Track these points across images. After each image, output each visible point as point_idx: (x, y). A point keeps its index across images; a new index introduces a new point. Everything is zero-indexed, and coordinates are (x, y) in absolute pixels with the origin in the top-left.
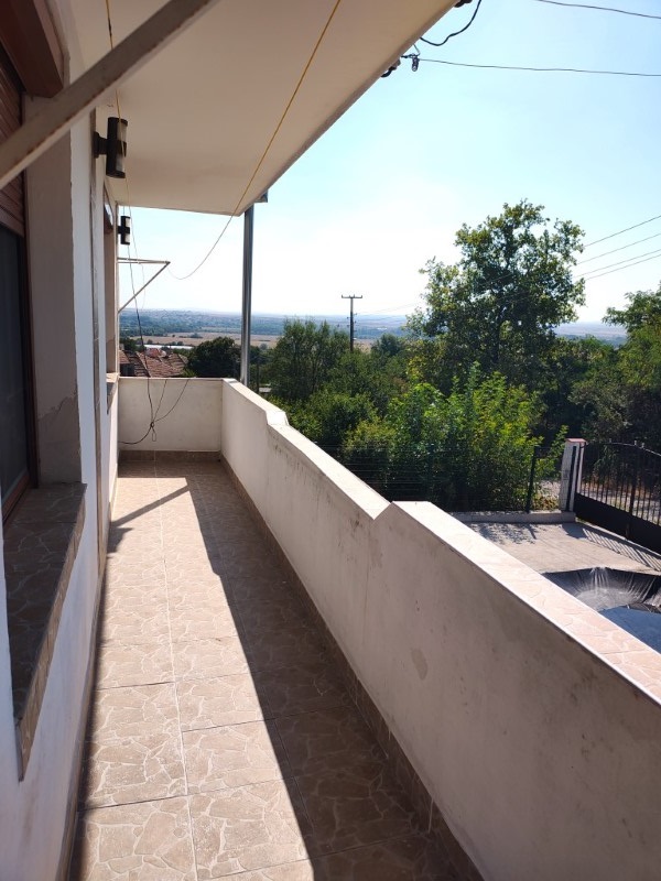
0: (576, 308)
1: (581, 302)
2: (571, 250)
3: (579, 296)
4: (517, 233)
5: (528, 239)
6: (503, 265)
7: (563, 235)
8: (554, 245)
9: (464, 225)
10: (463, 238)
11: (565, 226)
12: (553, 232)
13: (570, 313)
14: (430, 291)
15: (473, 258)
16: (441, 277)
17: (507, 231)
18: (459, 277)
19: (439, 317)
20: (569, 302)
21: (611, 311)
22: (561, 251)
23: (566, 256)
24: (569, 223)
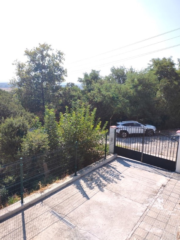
5: (48, 55)
6: (41, 63)
7: (58, 55)
9: (27, 49)
11: (59, 52)
12: (56, 54)
16: (20, 66)
20: (63, 76)
22: (59, 60)
24: (60, 51)
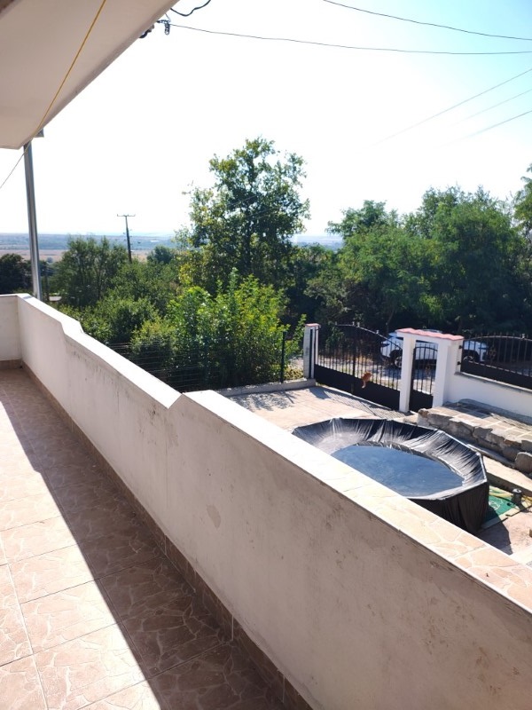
0: (305, 222)
1: (307, 217)
2: (298, 176)
3: (306, 212)
4: (257, 162)
5: (265, 167)
6: (248, 187)
7: (291, 164)
8: (285, 172)
10: (215, 165)
11: (292, 157)
12: (285, 162)
13: (301, 226)
14: (192, 210)
15: (225, 182)
16: (199, 198)
17: (249, 160)
18: (214, 198)
19: (201, 231)
20: (300, 217)
21: (330, 224)
22: (291, 177)
23: (295, 180)
24: (295, 154)
